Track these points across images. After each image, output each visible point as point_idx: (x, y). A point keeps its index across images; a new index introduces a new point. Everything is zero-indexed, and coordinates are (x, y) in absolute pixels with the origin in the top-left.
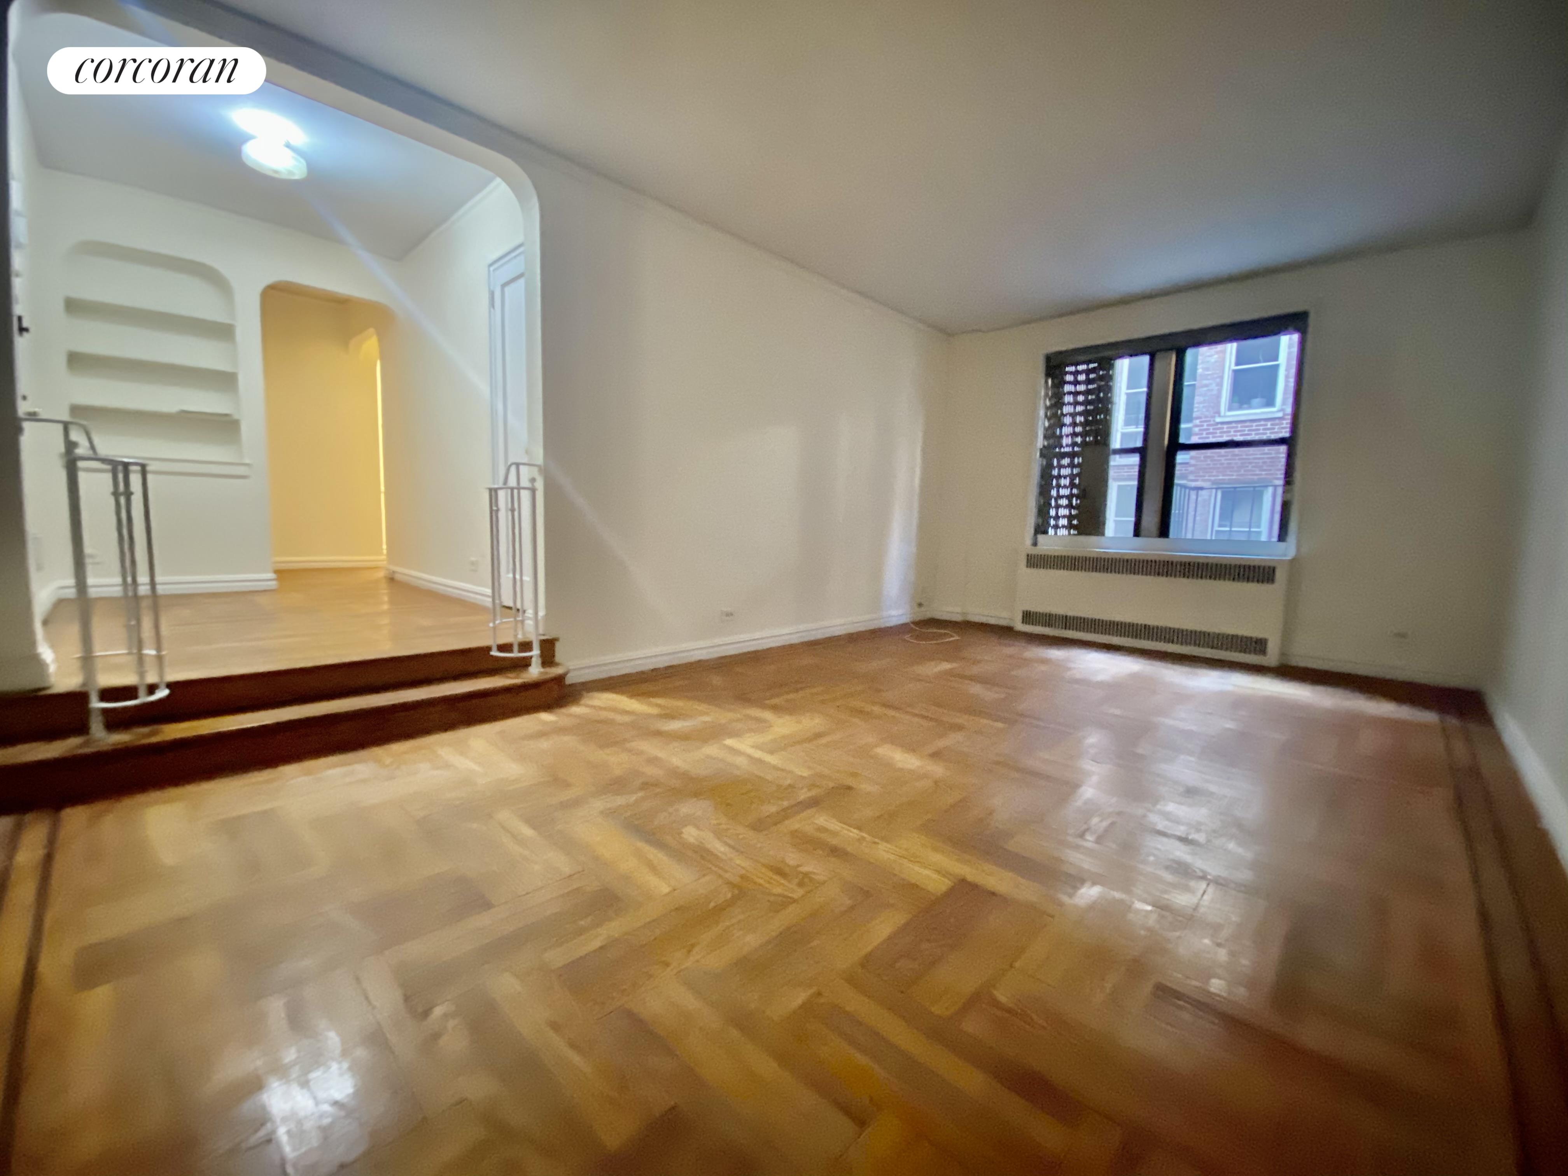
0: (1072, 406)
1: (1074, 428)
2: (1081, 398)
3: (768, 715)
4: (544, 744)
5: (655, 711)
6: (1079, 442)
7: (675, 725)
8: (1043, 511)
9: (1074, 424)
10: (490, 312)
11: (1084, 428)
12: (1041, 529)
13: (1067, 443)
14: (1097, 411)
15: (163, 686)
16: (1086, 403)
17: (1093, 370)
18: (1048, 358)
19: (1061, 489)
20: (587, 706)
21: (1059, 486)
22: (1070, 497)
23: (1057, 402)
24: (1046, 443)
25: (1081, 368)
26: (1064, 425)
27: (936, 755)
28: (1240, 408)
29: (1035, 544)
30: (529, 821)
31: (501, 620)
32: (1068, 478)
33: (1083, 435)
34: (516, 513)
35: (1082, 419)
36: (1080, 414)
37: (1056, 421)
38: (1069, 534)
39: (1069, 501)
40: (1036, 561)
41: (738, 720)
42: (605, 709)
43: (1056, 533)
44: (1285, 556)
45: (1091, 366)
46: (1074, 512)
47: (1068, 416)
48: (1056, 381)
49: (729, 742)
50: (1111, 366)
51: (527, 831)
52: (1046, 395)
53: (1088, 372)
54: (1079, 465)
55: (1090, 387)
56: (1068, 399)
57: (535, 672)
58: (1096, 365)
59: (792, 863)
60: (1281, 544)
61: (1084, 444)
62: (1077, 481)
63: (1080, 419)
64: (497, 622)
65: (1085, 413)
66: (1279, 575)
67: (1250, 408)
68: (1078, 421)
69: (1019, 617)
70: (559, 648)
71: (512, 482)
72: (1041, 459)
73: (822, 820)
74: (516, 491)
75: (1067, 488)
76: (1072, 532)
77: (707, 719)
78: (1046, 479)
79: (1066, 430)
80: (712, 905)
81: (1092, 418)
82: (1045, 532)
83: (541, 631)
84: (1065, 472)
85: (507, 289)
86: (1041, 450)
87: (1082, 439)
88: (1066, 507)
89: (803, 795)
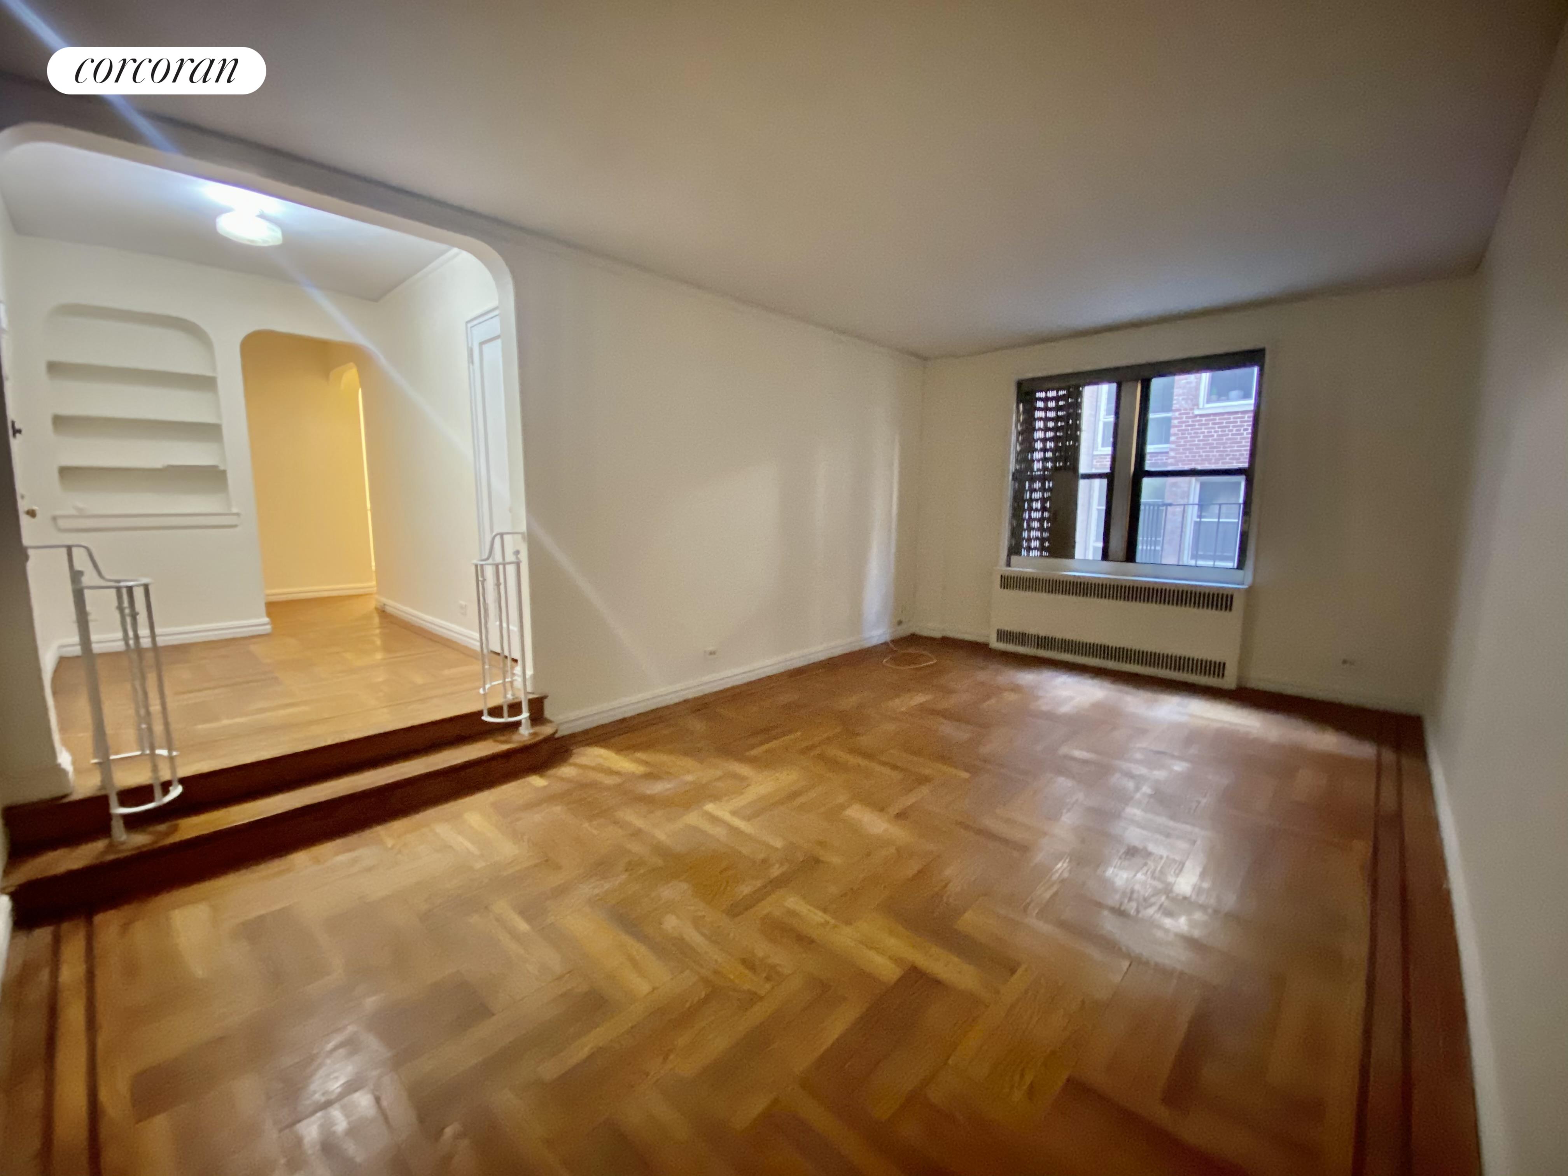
0: (1043, 432)
1: (1045, 453)
2: (1051, 424)
3: (744, 770)
4: (537, 817)
5: (640, 769)
6: (1050, 467)
7: (658, 788)
8: (1016, 533)
9: (1044, 450)
10: (469, 367)
11: (1054, 454)
12: (1014, 550)
13: (1038, 468)
14: (1067, 438)
15: (175, 783)
16: (1055, 429)
17: (1063, 398)
18: (1020, 384)
19: (1032, 512)
20: (575, 765)
21: (1030, 509)
22: (1041, 520)
23: (1028, 429)
24: (1018, 467)
25: (1051, 394)
26: (1036, 450)
27: (901, 816)
28: (1218, 400)
29: (1009, 564)
30: (523, 912)
31: (491, 683)
32: (1039, 502)
33: (1054, 460)
34: (502, 587)
35: (1052, 445)
36: (1050, 439)
37: (1028, 445)
38: (1041, 556)
39: (1040, 524)
40: (1008, 582)
41: (719, 779)
42: (593, 769)
43: (1028, 555)
44: (1243, 584)
45: (1061, 393)
46: (1046, 535)
47: (1039, 442)
48: (1027, 407)
49: (710, 807)
50: (1079, 394)
51: (523, 926)
52: (1018, 420)
53: (1057, 399)
54: (1050, 489)
55: (1060, 413)
56: (1039, 424)
57: (525, 733)
58: (1064, 392)
59: (760, 954)
60: (1241, 572)
61: (1055, 469)
62: (1048, 505)
63: (1050, 445)
64: (487, 686)
65: (1054, 439)
66: (1238, 603)
67: (1228, 400)
68: (1048, 447)
69: (994, 636)
70: (547, 704)
71: (498, 558)
72: (1013, 482)
73: (793, 902)
74: (501, 567)
75: (1039, 512)
76: (1044, 553)
77: (689, 778)
78: (1019, 504)
79: (1038, 455)
80: (688, 1005)
81: (1062, 444)
82: (1018, 553)
83: (529, 689)
84: (1037, 495)
85: (486, 348)
86: (1013, 474)
87: (1052, 465)
88: (1038, 529)
89: (776, 871)
